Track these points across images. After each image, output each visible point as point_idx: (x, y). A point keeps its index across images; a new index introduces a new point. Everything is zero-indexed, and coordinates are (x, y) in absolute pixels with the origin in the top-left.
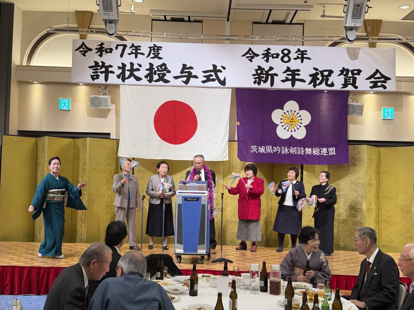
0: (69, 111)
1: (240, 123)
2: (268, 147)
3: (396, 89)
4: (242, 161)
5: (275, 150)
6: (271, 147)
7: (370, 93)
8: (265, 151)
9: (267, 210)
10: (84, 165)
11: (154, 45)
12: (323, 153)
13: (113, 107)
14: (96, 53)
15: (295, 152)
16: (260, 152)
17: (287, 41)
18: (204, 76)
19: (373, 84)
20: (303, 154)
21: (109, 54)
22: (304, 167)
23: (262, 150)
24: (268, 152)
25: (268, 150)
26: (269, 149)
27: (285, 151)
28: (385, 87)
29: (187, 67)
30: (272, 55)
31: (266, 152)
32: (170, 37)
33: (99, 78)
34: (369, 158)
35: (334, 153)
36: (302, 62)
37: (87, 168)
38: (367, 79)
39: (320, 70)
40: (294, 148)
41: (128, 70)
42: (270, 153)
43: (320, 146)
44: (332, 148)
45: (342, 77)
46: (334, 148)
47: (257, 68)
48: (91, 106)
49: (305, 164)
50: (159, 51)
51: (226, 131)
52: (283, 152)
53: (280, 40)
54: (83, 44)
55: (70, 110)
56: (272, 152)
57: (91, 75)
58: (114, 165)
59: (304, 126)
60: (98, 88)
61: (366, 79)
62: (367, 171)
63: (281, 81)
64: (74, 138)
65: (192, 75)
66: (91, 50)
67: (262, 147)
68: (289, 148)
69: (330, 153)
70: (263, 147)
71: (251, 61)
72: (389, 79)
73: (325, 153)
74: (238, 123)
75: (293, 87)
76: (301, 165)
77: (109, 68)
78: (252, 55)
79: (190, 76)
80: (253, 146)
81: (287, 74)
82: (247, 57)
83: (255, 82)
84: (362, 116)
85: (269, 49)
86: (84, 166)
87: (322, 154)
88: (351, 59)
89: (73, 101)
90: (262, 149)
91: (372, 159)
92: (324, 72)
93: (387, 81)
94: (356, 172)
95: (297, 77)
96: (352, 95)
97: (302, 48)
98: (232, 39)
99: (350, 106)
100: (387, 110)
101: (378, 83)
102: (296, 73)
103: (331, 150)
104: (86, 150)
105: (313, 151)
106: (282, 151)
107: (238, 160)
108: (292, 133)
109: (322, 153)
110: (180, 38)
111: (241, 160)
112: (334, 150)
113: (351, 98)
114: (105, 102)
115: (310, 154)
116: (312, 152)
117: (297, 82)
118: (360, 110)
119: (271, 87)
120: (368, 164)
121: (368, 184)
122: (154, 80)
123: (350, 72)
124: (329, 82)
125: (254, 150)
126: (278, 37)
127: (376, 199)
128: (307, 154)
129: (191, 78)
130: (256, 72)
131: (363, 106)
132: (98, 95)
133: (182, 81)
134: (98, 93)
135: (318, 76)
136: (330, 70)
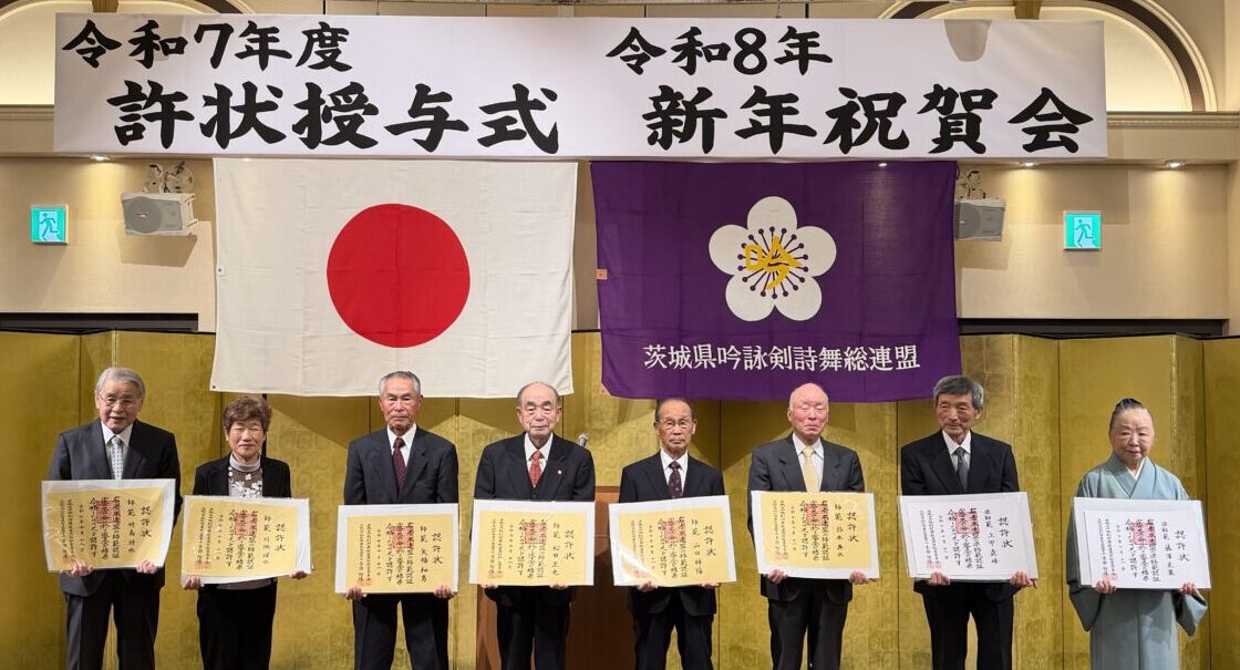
1: (609, 271)
2: (700, 350)
3: (1109, 153)
5: (722, 358)
6: (710, 349)
7: (1024, 168)
8: (689, 361)
11: (321, 23)
12: (877, 365)
13: (202, 229)
14: (134, 54)
15: (786, 363)
16: (675, 363)
17: (754, 3)
18: (488, 124)
19: (1034, 136)
20: (813, 369)
21: (172, 56)
23: (680, 358)
24: (700, 363)
25: (699, 358)
26: (704, 356)
27: (756, 359)
28: (1072, 147)
29: (430, 94)
30: (705, 49)
31: (694, 364)
33: (142, 137)
34: (1027, 377)
35: (915, 363)
36: (803, 69)
38: (1013, 121)
39: (864, 96)
40: (785, 350)
41: (237, 109)
42: (706, 367)
43: (868, 340)
44: (906, 347)
45: (935, 115)
46: (914, 346)
47: (659, 93)
48: (127, 228)
50: (339, 42)
51: (564, 298)
52: (748, 364)
54: (90, 26)
56: (713, 365)
57: (116, 128)
59: (814, 278)
60: (148, 167)
61: (1011, 121)
62: (1021, 420)
63: (738, 133)
64: (80, 332)
65: (448, 119)
66: (114, 45)
67: (679, 350)
68: (767, 349)
69: (899, 363)
70: (685, 349)
71: (639, 71)
72: (1086, 119)
73: (884, 363)
74: (603, 275)
75: (775, 152)
77: (175, 103)
78: (641, 51)
79: (441, 123)
80: (651, 348)
81: (755, 112)
82: (625, 59)
83: (652, 140)
84: (1001, 240)
85: (696, 31)
87: (875, 368)
88: (961, 59)
89: (76, 214)
90: (680, 354)
91: (1034, 378)
92: (874, 102)
93: (1078, 126)
95: (787, 120)
96: (968, 173)
97: (803, 26)
99: (962, 209)
100: (1080, 221)
101: (1051, 134)
102: (784, 105)
103: (902, 352)
105: (845, 360)
106: (746, 361)
107: (603, 392)
108: (775, 302)
109: (875, 365)
110: (408, 1)
111: (614, 395)
112: (914, 352)
113: (964, 185)
114: (174, 214)
115: (836, 367)
116: (843, 362)
117: (787, 136)
118: (993, 222)
119: (703, 155)
120: (1023, 397)
121: (1027, 459)
122: (323, 138)
123: (959, 101)
124: (893, 135)
125: (655, 358)
127: (1052, 506)
128: (825, 367)
129: (445, 131)
130: (657, 104)
131: (1003, 209)
132: (150, 192)
133: (416, 140)
134: (147, 184)
135: (856, 116)
136: (896, 94)
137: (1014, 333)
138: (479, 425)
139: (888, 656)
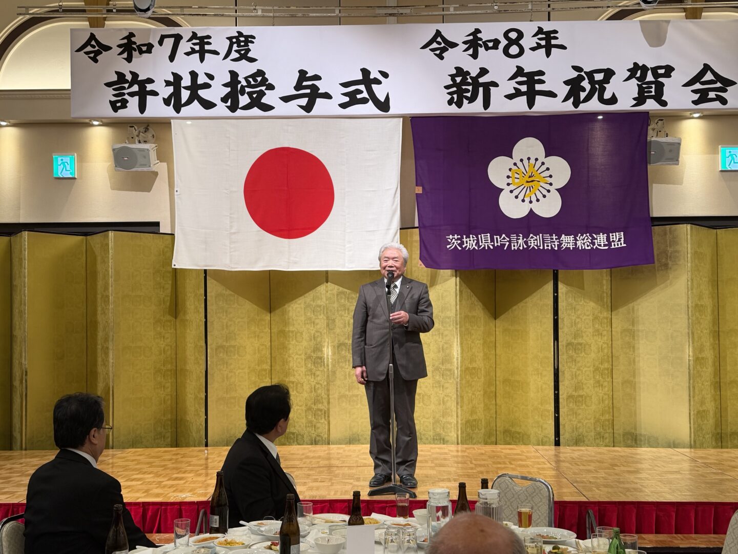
0: (73, 180)
1: (424, 189)
2: (483, 237)
4: (430, 269)
5: (497, 242)
6: (489, 237)
7: (693, 118)
8: (476, 245)
9: (486, 368)
10: (106, 288)
11: (238, 32)
12: (598, 245)
13: (162, 167)
14: (120, 54)
15: (539, 245)
16: (467, 246)
17: (515, 12)
18: (345, 94)
19: (699, 95)
20: (556, 249)
21: (144, 55)
22: (560, 276)
23: (470, 243)
24: (483, 246)
25: (482, 243)
26: (485, 241)
27: (519, 243)
29: (307, 76)
30: (484, 43)
32: (271, 14)
33: (126, 107)
34: (696, 252)
35: (623, 244)
36: (548, 54)
37: (110, 295)
38: (687, 85)
39: (588, 71)
40: (538, 236)
41: (186, 88)
42: (486, 248)
43: (592, 230)
44: (617, 233)
45: (634, 82)
46: (622, 233)
47: (454, 72)
48: (116, 166)
49: (561, 269)
50: (249, 44)
51: (394, 205)
52: (514, 246)
53: (500, 12)
54: (92, 37)
55: (74, 178)
56: (492, 247)
57: (110, 101)
58: (169, 286)
59: (556, 189)
60: (129, 128)
61: (685, 85)
63: (505, 96)
64: (86, 234)
65: (319, 92)
66: (108, 48)
67: (470, 238)
68: (526, 236)
69: (613, 243)
70: (473, 237)
71: (442, 58)
72: (732, 83)
73: (602, 244)
74: (419, 190)
75: (530, 109)
76: (554, 271)
77: (146, 85)
78: (443, 45)
79: (315, 95)
80: (451, 237)
81: (516, 82)
82: (432, 50)
83: (450, 102)
84: (678, 165)
85: (478, 31)
86: (104, 291)
87: (596, 247)
88: (651, 45)
89: (82, 159)
90: (470, 240)
91: (701, 253)
92: (594, 74)
93: (727, 88)
94: (669, 281)
95: (538, 87)
96: (656, 121)
97: (547, 26)
98: (400, 12)
99: (652, 144)
101: (710, 93)
102: (536, 78)
103: (614, 237)
104: (108, 257)
105: (577, 242)
106: (512, 244)
107: (421, 265)
108: (531, 206)
109: (596, 245)
110: (292, 16)
111: (426, 267)
112: (622, 237)
113: (653, 130)
114: (145, 157)
115: (571, 247)
116: (576, 244)
117: (538, 97)
118: (673, 153)
119: (484, 111)
120: (693, 265)
121: (697, 305)
122: (240, 106)
123: (650, 73)
124: (607, 95)
125: (454, 243)
126: (496, 5)
127: (714, 337)
128: (564, 247)
129: (317, 99)
130: (453, 79)
131: (679, 144)
132: (130, 143)
133: (299, 106)
134: (128, 138)
135: (583, 84)
136: (608, 69)
137: (687, 224)
138: (341, 289)
139: (607, 435)
